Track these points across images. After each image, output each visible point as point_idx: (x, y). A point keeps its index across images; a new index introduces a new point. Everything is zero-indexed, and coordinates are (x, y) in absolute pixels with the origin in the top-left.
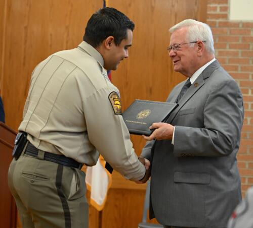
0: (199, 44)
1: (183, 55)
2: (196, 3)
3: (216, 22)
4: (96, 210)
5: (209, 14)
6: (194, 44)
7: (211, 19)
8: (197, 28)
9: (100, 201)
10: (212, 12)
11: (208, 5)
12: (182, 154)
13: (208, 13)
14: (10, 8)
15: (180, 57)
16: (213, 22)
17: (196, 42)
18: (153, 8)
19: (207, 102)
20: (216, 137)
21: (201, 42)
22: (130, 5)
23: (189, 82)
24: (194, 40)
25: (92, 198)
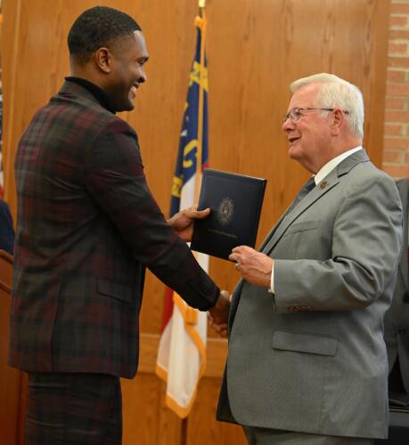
0: (337, 114)
1: (306, 129)
2: (368, 37)
3: (403, 73)
4: (177, 417)
5: (393, 59)
6: (327, 112)
7: (396, 66)
8: (338, 89)
9: (184, 401)
10: (398, 55)
11: (391, 42)
12: (289, 308)
13: (390, 55)
14: (24, 39)
15: (300, 133)
16: (399, 73)
17: (331, 110)
18: (288, 44)
19: (341, 210)
20: (347, 271)
21: (340, 111)
22: (246, 38)
23: (311, 182)
24: (328, 105)
25: (169, 393)
